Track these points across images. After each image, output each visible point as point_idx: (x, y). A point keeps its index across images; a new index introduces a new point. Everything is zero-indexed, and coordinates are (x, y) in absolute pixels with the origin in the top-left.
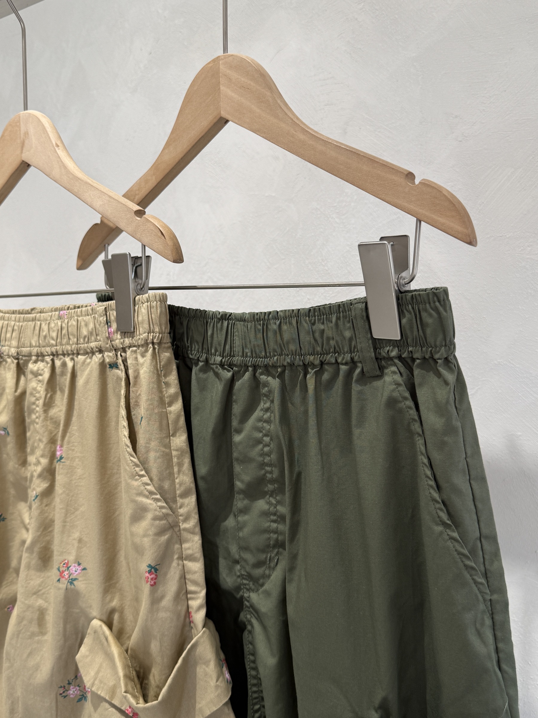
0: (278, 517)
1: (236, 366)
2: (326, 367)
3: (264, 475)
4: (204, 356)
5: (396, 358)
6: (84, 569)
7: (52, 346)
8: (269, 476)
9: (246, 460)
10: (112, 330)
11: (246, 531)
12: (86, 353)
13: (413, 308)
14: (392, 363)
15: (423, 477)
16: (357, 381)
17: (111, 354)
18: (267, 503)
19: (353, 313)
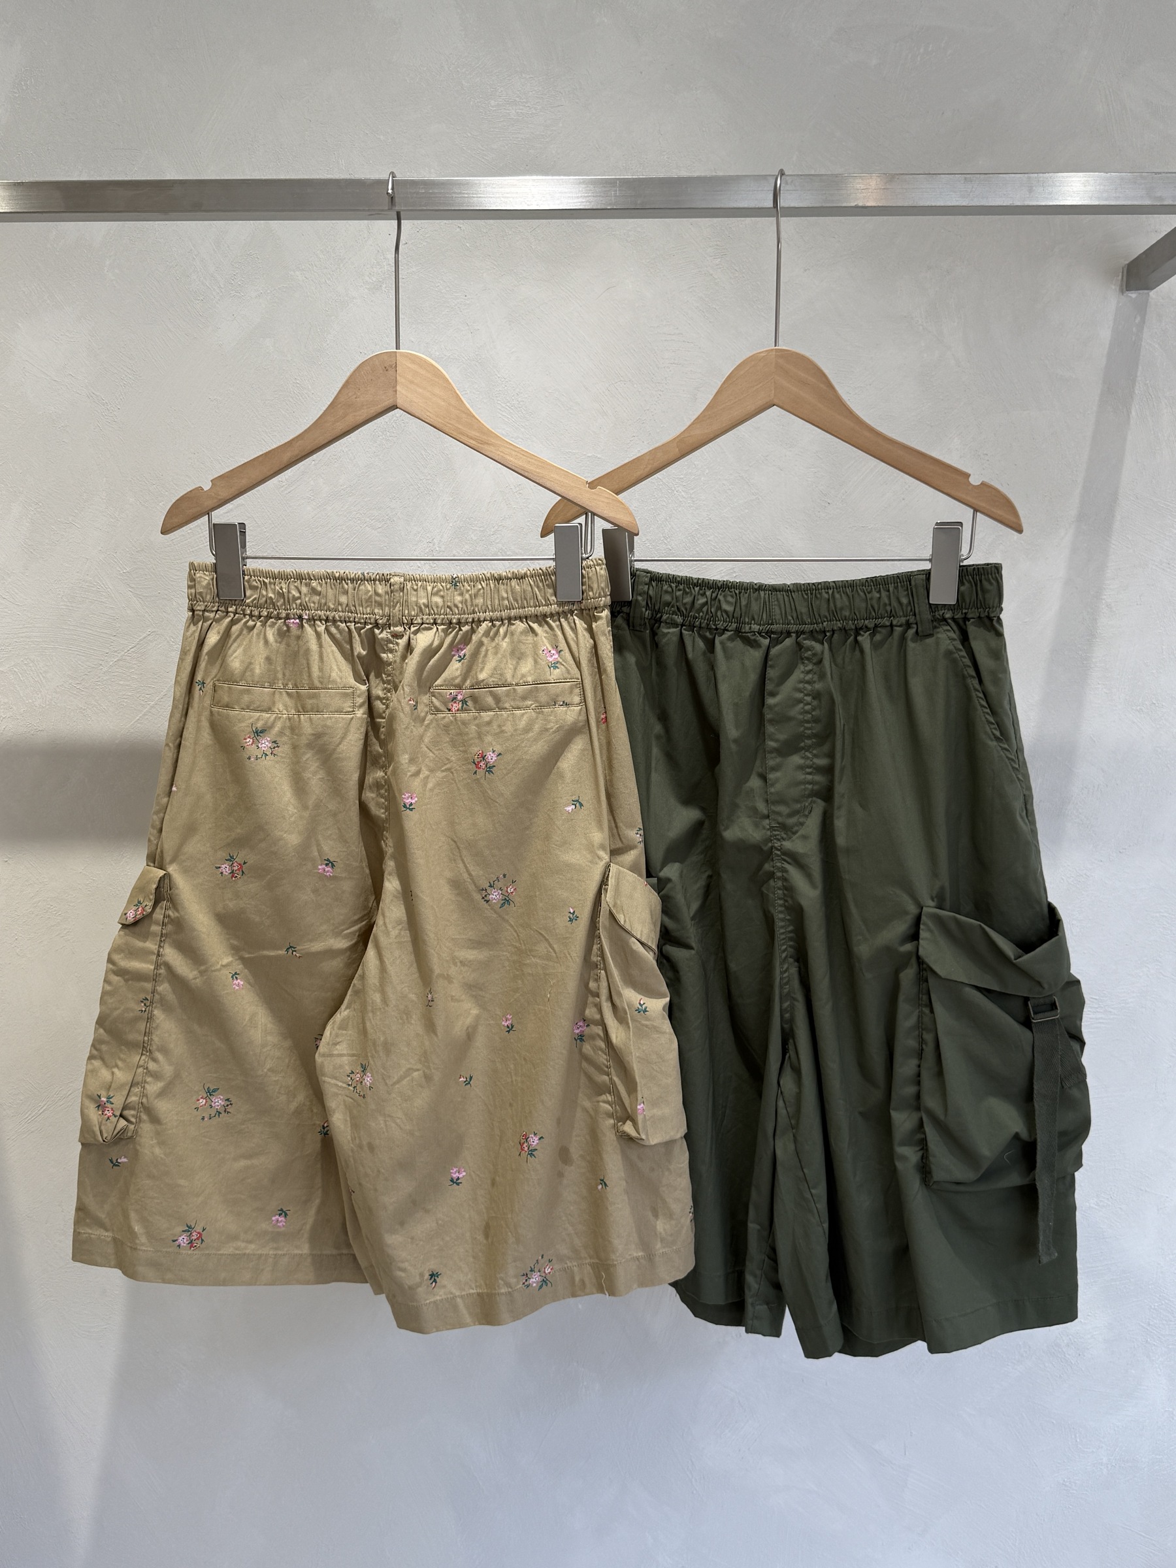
0: (814, 768)
1: (773, 633)
2: (879, 629)
3: (803, 732)
4: (734, 626)
5: (949, 618)
8: (809, 732)
9: (783, 719)
11: (778, 787)
13: (973, 578)
14: (944, 623)
16: (911, 639)
18: (803, 758)
19: (913, 583)
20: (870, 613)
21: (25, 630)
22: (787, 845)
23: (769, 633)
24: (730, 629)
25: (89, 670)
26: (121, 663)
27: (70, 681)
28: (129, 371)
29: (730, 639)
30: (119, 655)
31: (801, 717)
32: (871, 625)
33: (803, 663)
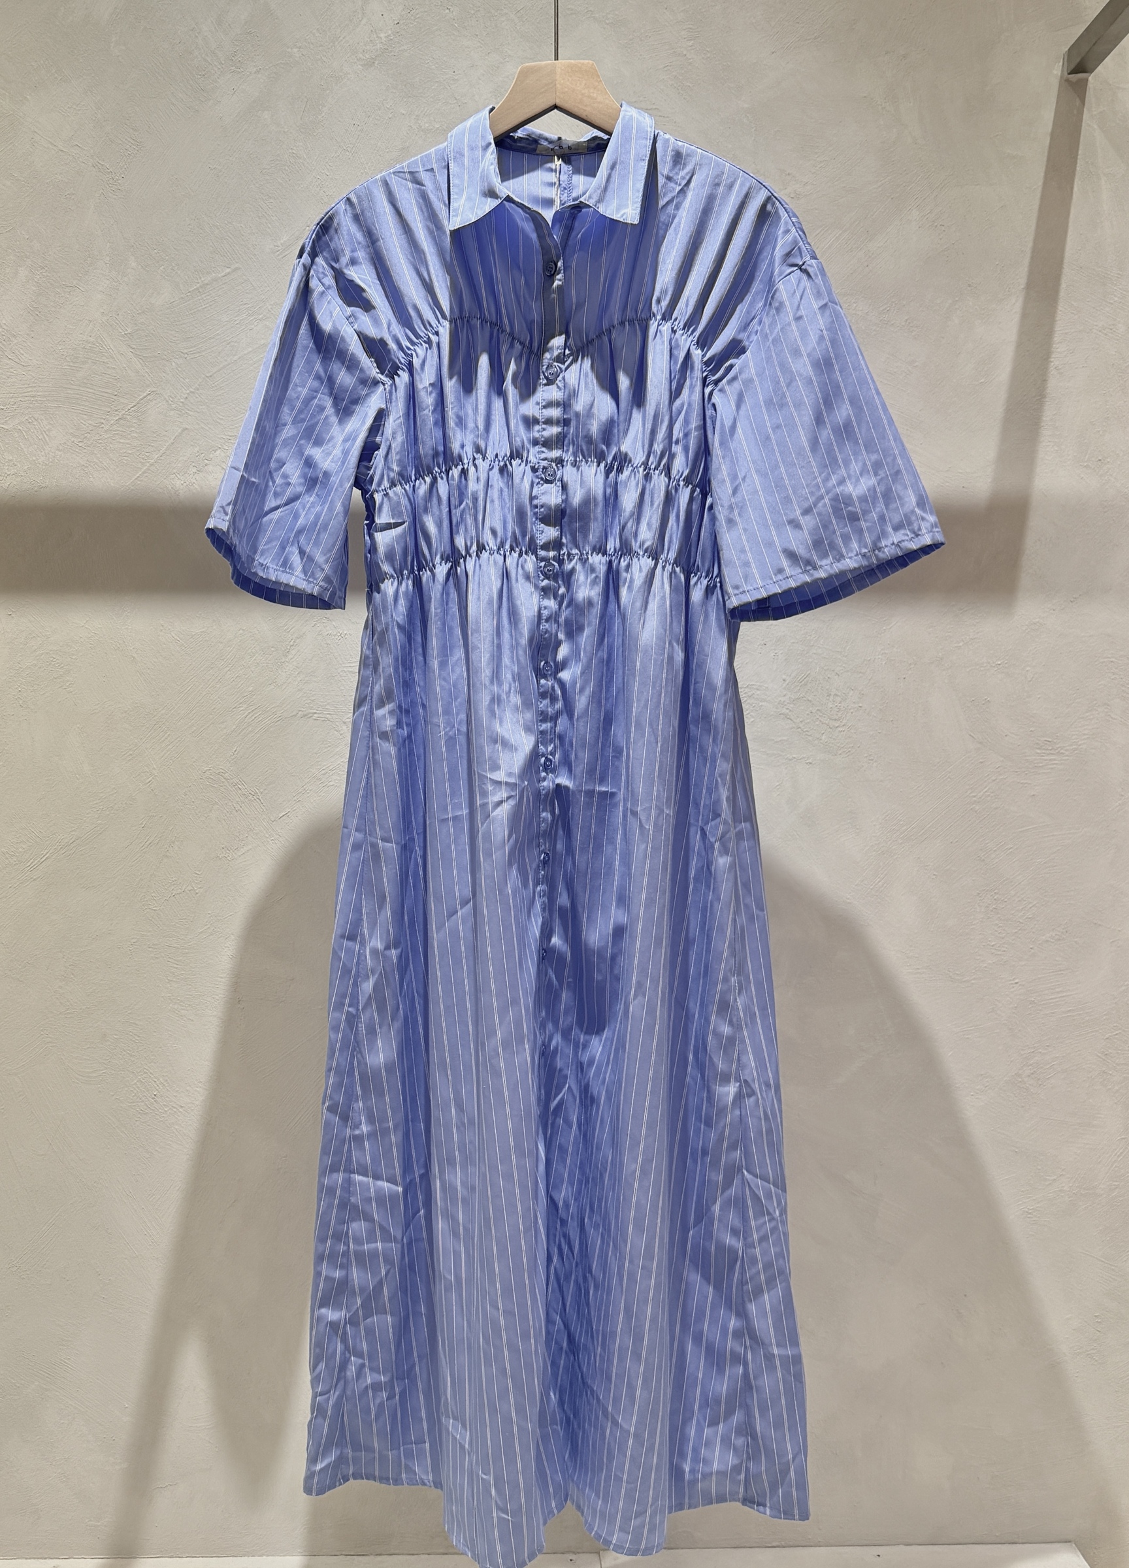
21: (30, 389)
25: (91, 429)
26: (122, 422)
27: (73, 439)
28: (132, 141)
30: (120, 414)
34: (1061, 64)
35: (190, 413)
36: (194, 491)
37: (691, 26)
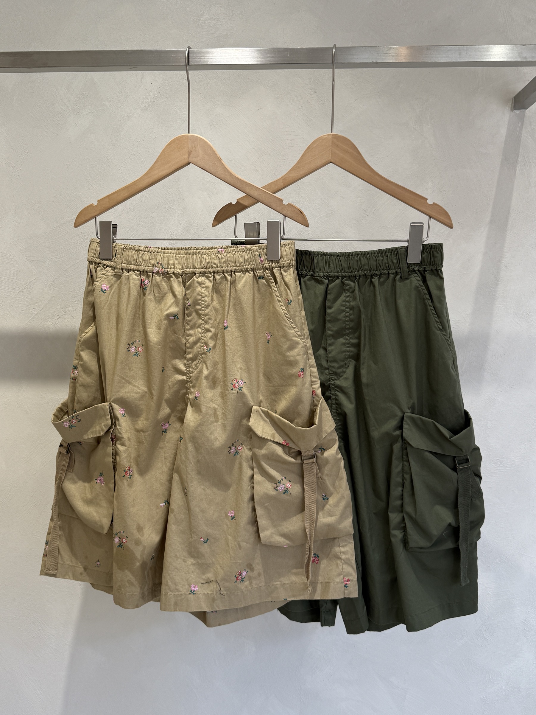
0: (350, 344)
1: (330, 277)
2: (382, 275)
3: (345, 326)
4: (311, 273)
5: (417, 270)
6: (245, 382)
7: (215, 268)
8: (348, 326)
9: (335, 320)
10: (263, 259)
11: (333, 354)
12: (242, 271)
13: (429, 251)
14: (414, 272)
15: (431, 314)
16: (398, 281)
17: (261, 272)
18: (345, 339)
19: (399, 252)
20: (378, 267)
22: (338, 382)
23: (328, 277)
24: (308, 275)
25: (5, 297)
28: (25, 151)
29: (309, 280)
30: (20, 289)
31: (344, 319)
32: (379, 273)
33: (345, 292)
34: (511, 103)
35: (56, 289)
36: (58, 328)
37: (313, 87)
